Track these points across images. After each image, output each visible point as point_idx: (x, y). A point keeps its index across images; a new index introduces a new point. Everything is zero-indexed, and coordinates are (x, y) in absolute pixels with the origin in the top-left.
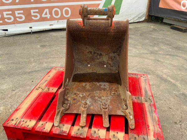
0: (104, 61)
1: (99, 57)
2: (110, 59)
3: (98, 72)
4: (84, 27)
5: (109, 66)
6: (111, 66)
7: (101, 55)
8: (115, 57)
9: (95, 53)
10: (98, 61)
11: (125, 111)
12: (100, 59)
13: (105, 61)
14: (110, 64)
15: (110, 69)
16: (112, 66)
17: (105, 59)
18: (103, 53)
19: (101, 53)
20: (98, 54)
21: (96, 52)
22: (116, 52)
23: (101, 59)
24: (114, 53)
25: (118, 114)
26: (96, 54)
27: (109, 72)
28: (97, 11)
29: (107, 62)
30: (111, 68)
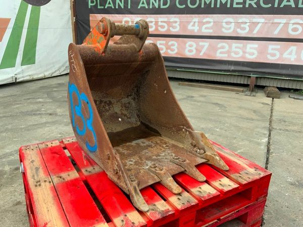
0: (116, 113)
1: (107, 108)
2: (124, 108)
3: (115, 131)
4: (103, 54)
5: (125, 118)
6: (128, 118)
7: (110, 103)
8: (129, 103)
9: (101, 102)
10: (107, 114)
11: (207, 155)
12: (110, 109)
13: (118, 112)
14: (125, 115)
15: (129, 123)
16: (130, 118)
17: (117, 109)
18: (113, 101)
19: (111, 100)
20: (106, 102)
21: (103, 99)
22: (131, 96)
23: (112, 109)
24: (128, 97)
25: (200, 163)
26: (103, 104)
27: (129, 126)
28: (126, 27)
29: (120, 113)
30: (129, 120)
